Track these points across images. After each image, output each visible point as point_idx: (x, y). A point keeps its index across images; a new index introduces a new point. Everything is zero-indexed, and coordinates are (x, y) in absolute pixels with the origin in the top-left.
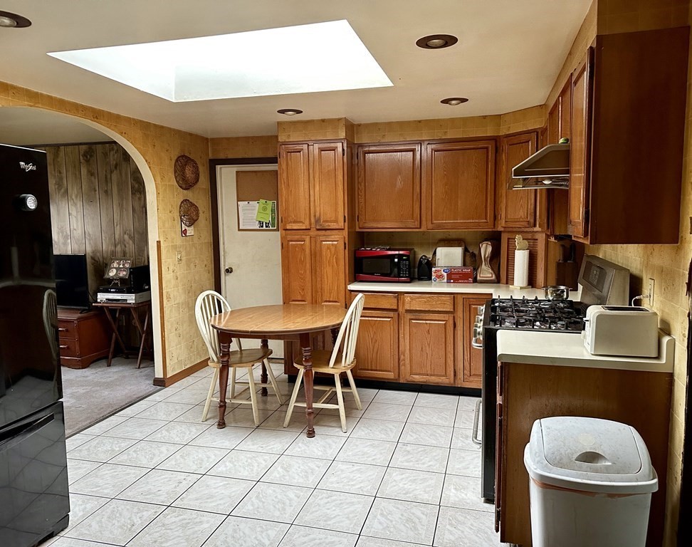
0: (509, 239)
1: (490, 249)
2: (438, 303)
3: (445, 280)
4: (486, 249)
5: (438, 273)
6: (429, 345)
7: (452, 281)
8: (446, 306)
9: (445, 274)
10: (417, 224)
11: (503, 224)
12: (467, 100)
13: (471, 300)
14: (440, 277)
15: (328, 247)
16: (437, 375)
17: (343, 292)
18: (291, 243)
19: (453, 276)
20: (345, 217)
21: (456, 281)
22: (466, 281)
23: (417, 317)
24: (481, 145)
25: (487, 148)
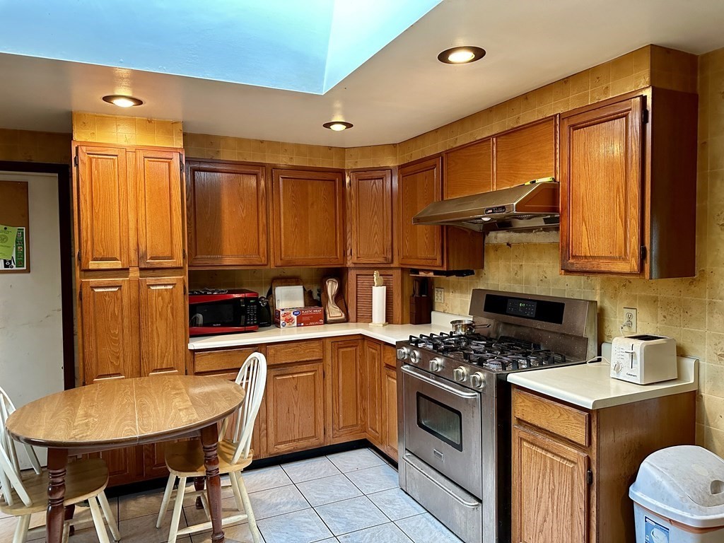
0: (357, 275)
1: (336, 287)
2: (306, 351)
3: (295, 324)
4: (332, 287)
5: (288, 317)
6: (296, 404)
7: (302, 324)
8: (315, 353)
9: (295, 317)
10: (264, 261)
11: (355, 260)
12: (352, 126)
13: (340, 343)
14: (289, 320)
15: (160, 293)
16: (306, 438)
17: (182, 355)
18: (96, 290)
19: (304, 319)
20: (184, 251)
21: (307, 324)
22: (317, 323)
23: (283, 372)
24: (329, 176)
25: (334, 181)
